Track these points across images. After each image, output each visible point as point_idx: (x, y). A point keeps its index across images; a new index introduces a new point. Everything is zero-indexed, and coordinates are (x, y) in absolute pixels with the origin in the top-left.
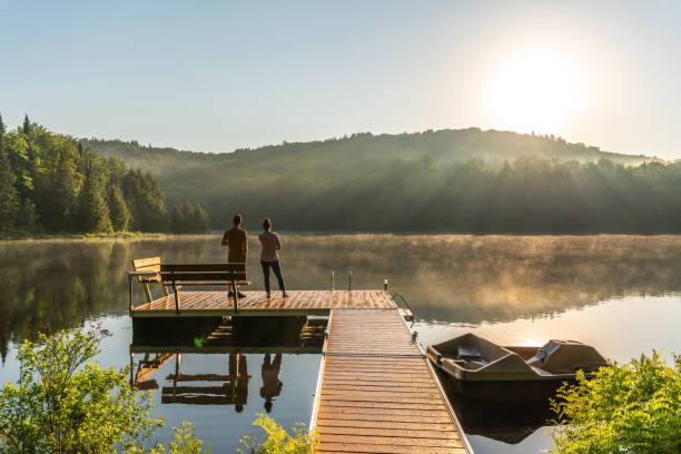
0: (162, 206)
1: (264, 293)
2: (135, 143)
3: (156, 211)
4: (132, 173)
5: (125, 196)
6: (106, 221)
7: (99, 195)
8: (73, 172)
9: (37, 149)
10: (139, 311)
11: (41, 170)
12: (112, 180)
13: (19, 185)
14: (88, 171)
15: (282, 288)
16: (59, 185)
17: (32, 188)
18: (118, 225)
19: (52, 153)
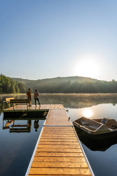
0: (25, 89)
1: (35, 105)
2: (21, 79)
3: (24, 90)
4: (20, 83)
5: (19, 87)
6: (15, 91)
7: (14, 87)
8: (9, 83)
9: (3, 79)
10: (5, 110)
11: (4, 83)
12: (16, 84)
14: (12, 83)
15: (39, 104)
16: (7, 85)
17: (2, 86)
18: (17, 92)
19: (6, 80)
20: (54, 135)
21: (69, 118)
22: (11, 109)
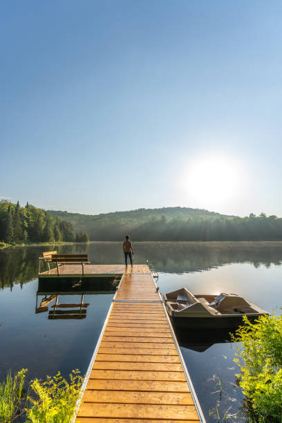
0: (74, 234)
3: (71, 234)
4: (63, 222)
5: (61, 229)
6: (52, 238)
7: (51, 230)
8: (42, 221)
9: (30, 213)
11: (31, 220)
12: (56, 224)
13: (23, 226)
14: (48, 221)
16: (37, 225)
17: (27, 226)
18: (57, 239)
19: (35, 215)
20: (131, 315)
21: (158, 289)
22: (51, 272)
